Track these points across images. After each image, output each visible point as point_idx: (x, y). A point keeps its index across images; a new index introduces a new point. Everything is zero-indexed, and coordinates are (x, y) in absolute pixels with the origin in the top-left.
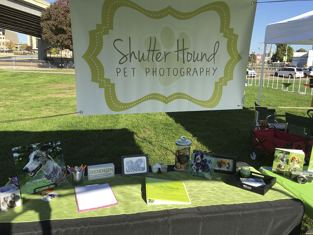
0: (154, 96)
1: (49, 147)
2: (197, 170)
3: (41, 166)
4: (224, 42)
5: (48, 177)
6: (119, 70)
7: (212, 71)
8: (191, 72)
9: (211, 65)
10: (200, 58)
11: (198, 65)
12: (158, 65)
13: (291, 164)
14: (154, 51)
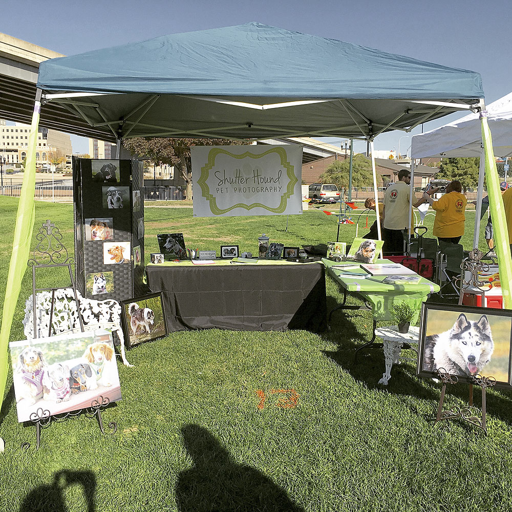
0: (241, 205)
1: (177, 237)
2: (271, 256)
3: (172, 246)
4: (284, 170)
5: (177, 254)
6: (218, 189)
7: (278, 189)
8: (264, 190)
9: (277, 185)
10: (269, 181)
11: (268, 185)
12: (242, 186)
13: (336, 251)
14: (239, 177)
